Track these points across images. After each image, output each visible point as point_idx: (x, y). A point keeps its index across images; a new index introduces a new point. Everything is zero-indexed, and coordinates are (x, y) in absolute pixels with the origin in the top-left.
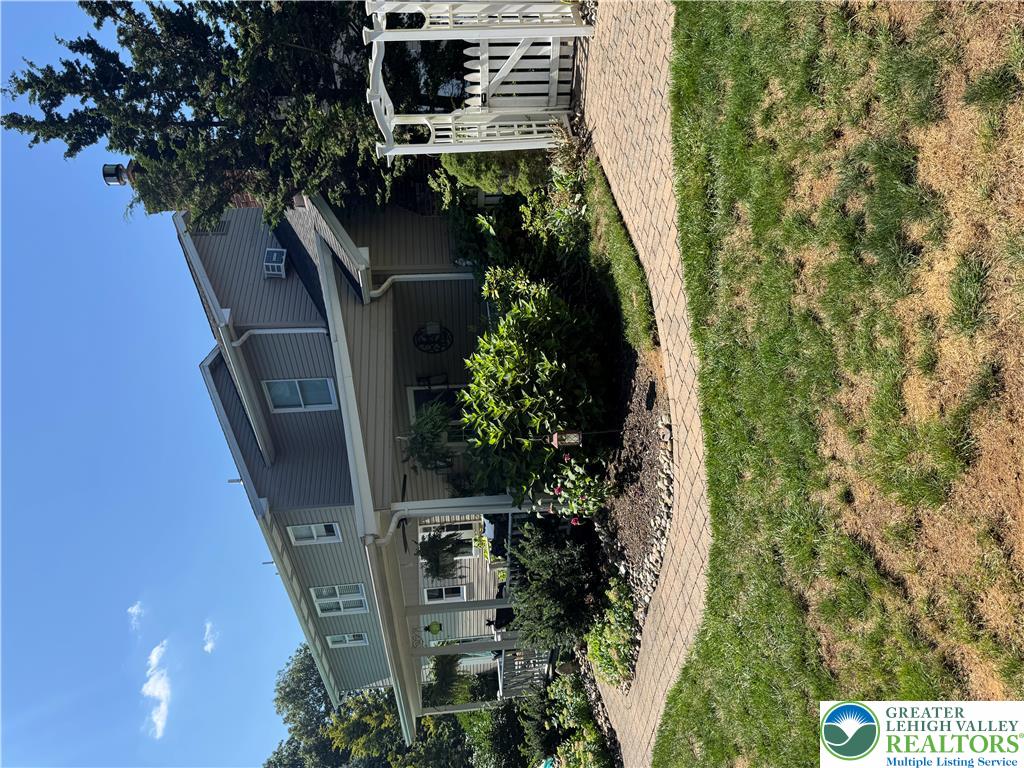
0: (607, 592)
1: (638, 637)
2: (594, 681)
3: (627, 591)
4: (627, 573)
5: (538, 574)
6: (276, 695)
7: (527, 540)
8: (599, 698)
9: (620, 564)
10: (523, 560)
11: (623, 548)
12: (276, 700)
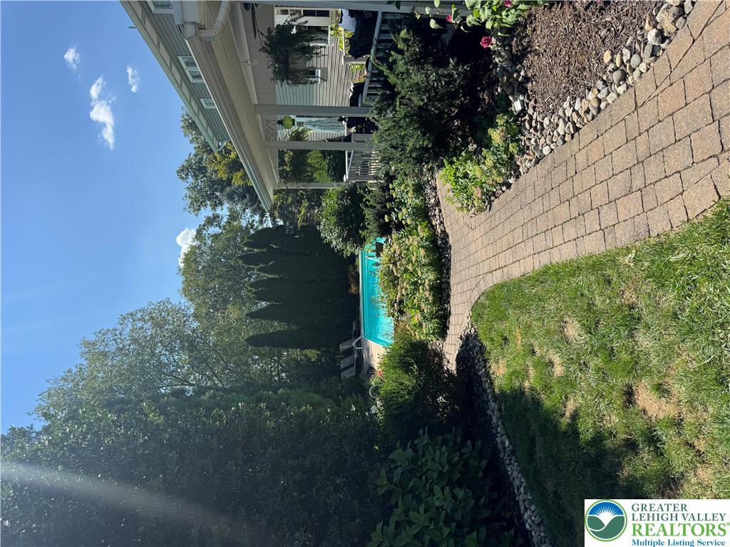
0: (490, 131)
1: (511, 181)
2: (435, 188)
3: (515, 132)
4: (524, 112)
5: (409, 99)
6: (182, 124)
7: (401, 52)
8: (438, 204)
9: (516, 99)
10: (392, 79)
11: (527, 79)
12: (183, 127)
